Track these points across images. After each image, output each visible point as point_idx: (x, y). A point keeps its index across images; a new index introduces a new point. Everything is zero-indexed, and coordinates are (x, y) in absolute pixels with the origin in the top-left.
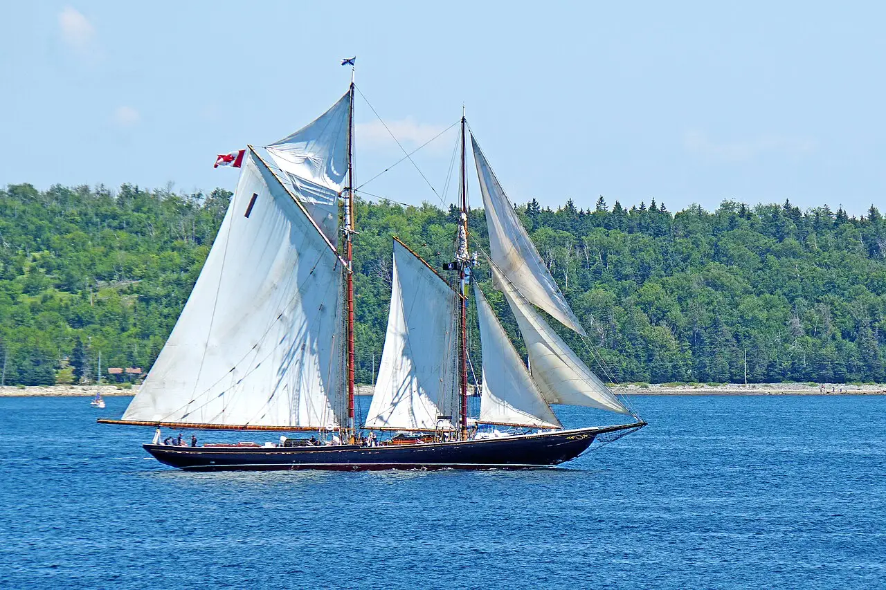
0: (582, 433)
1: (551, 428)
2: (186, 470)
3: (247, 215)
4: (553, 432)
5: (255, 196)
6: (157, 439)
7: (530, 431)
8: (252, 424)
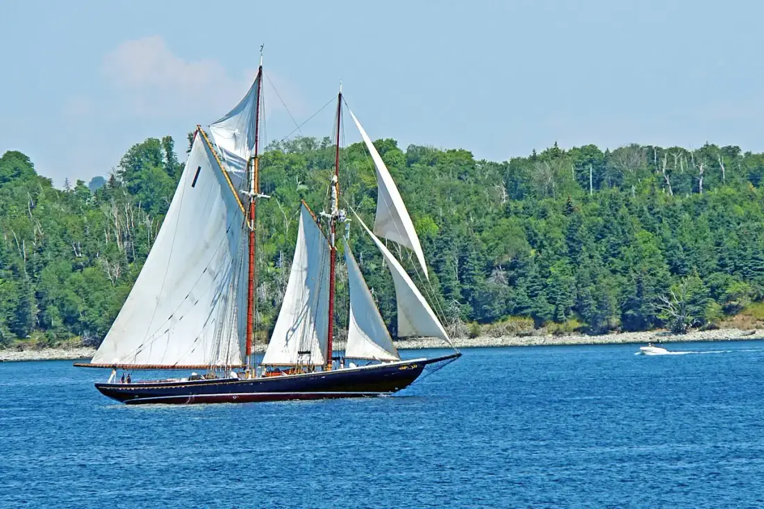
0: (412, 364)
1: (392, 360)
2: (127, 403)
3: (193, 186)
4: (392, 363)
5: (199, 168)
6: (112, 379)
7: (370, 363)
8: (180, 364)
